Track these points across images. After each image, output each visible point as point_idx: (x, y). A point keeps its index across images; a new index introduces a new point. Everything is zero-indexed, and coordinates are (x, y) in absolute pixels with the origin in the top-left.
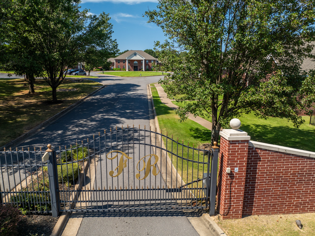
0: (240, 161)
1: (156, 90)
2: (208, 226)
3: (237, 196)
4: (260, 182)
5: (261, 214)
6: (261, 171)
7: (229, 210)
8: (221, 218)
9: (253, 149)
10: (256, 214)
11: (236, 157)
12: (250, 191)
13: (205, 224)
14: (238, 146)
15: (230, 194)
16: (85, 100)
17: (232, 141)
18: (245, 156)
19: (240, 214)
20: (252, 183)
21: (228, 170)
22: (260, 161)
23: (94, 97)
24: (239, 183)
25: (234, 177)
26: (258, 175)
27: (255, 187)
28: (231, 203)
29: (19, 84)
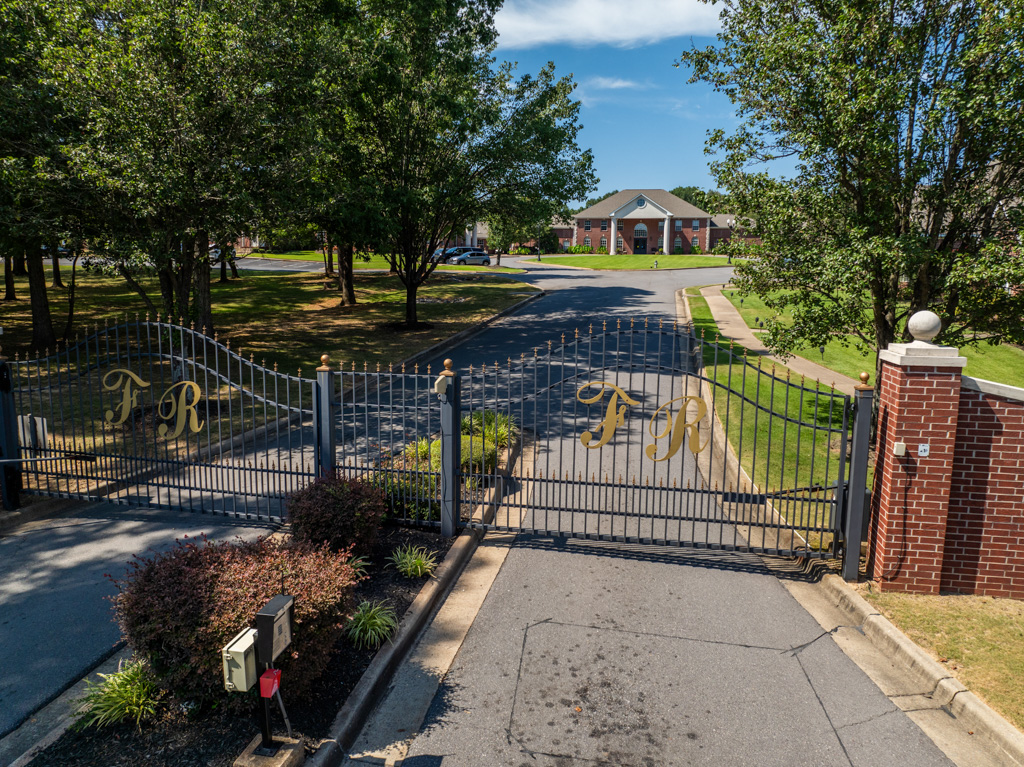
0: (934, 427)
1: (703, 304)
2: (837, 601)
3: (924, 526)
4: (1000, 498)
5: (1005, 595)
6: (1001, 463)
7: (900, 567)
8: (877, 587)
9: (977, 396)
10: (988, 593)
11: (923, 412)
12: (967, 521)
13: (827, 598)
14: (931, 384)
15: (905, 518)
16: (491, 325)
17: (913, 368)
18: (950, 413)
19: (933, 582)
20: (973, 496)
21: (898, 448)
22: (1000, 433)
23: (515, 319)
24: (932, 490)
25: (915, 469)
26: (993, 476)
27: (982, 511)
28: (906, 546)
29: (311, 285)
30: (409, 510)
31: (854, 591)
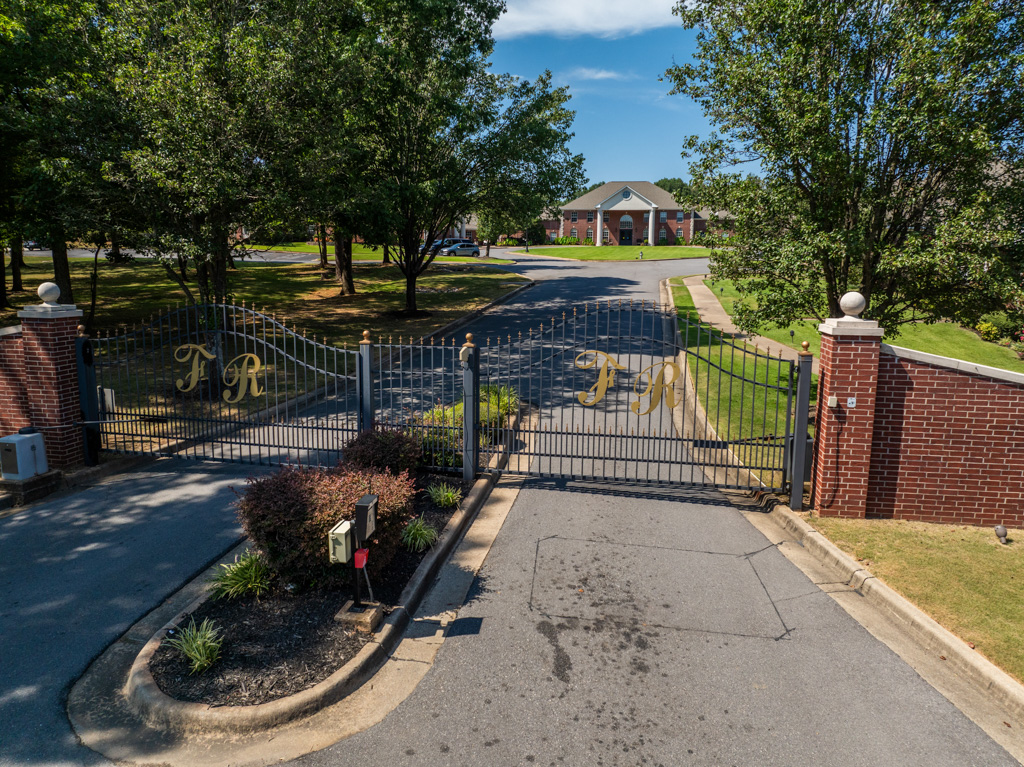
0: (859, 384)
1: (686, 293)
2: (784, 525)
3: (853, 463)
4: (912, 441)
5: (917, 519)
6: (913, 412)
7: (834, 497)
8: (816, 513)
9: (893, 360)
10: (904, 517)
11: (851, 372)
12: (887, 460)
13: (777, 523)
14: (857, 349)
15: (838, 457)
17: (843, 337)
18: (872, 373)
19: (860, 509)
20: (892, 440)
21: (831, 401)
22: (911, 389)
23: (508, 307)
24: (858, 434)
25: (845, 418)
26: (907, 423)
27: (898, 451)
28: (839, 480)
29: (308, 275)
30: (436, 458)
31: (798, 518)
